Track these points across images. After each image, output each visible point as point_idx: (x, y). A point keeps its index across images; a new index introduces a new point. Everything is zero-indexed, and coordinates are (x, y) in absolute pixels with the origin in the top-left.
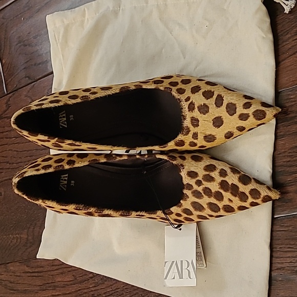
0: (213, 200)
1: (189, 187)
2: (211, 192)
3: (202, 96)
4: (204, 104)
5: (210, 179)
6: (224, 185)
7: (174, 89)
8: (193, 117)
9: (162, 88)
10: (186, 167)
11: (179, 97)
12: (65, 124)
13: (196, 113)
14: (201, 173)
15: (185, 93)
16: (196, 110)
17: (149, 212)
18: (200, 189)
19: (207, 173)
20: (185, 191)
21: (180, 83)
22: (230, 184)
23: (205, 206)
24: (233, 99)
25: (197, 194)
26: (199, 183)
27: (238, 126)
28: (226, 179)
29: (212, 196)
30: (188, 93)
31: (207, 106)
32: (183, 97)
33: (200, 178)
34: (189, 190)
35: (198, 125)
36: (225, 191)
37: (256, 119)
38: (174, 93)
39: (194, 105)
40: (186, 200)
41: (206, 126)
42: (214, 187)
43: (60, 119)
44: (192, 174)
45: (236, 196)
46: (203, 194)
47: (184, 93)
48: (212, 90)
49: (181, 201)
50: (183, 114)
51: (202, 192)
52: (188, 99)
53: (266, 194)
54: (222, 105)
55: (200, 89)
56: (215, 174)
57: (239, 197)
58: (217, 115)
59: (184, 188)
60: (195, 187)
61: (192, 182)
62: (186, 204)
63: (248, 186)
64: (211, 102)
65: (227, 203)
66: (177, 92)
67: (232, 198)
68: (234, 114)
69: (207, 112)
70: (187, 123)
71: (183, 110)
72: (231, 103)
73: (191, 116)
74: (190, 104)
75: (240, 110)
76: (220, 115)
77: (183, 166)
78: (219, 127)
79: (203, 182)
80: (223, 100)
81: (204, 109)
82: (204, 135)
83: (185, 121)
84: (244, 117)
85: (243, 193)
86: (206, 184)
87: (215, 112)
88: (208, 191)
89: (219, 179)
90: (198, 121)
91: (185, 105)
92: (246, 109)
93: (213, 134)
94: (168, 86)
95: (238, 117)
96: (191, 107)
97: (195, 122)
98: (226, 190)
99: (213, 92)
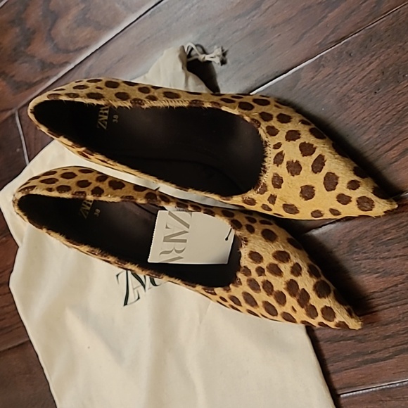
0: (272, 300)
1: (247, 272)
2: (273, 290)
3: (298, 148)
4: (297, 162)
5: (276, 271)
6: (292, 286)
7: (264, 125)
8: (276, 174)
9: (247, 119)
10: (250, 244)
11: (266, 139)
12: (105, 125)
13: (282, 170)
14: (268, 259)
15: (277, 136)
16: (284, 165)
17: (187, 283)
18: (260, 280)
19: (276, 262)
20: (240, 275)
21: (275, 119)
22: (300, 288)
23: (260, 303)
24: (338, 169)
25: (253, 285)
26: (260, 271)
27: (332, 207)
28: (298, 279)
29: (271, 294)
30: (281, 137)
31: (300, 165)
32: (272, 141)
33: (264, 265)
34: (246, 275)
35: (279, 187)
36: (291, 295)
37: (359, 208)
38: (262, 131)
39: (283, 157)
40: (237, 287)
41: (290, 191)
42: (279, 284)
43: (100, 116)
44: (256, 257)
45: (302, 307)
46: (261, 287)
47: (275, 135)
48: (315, 145)
49: (231, 286)
50: (265, 164)
51: (260, 284)
52: (278, 146)
53: (343, 320)
54: (320, 171)
55: (299, 138)
56: (285, 268)
57: (307, 311)
58: (309, 183)
59: (239, 270)
60: (254, 275)
61: (253, 267)
62: (236, 291)
63: (323, 299)
64: (307, 162)
65: (290, 311)
66: (266, 131)
67: (298, 307)
68: (332, 190)
69: (298, 173)
70: (267, 178)
71: (266, 159)
72: (334, 174)
73: (275, 172)
74: (278, 154)
75: (342, 188)
76: (313, 185)
77: (246, 241)
78: (307, 199)
79: (266, 273)
80: (324, 165)
81: (295, 168)
82: (284, 203)
83: (265, 175)
84: (343, 199)
85: (313, 307)
86: (269, 277)
87: (307, 177)
88: (268, 287)
89: (288, 276)
90: (282, 181)
91: (271, 153)
92: (350, 189)
93: (297, 205)
94: (257, 118)
95: (335, 196)
96: (279, 159)
97: (278, 182)
98: (293, 295)
99: (315, 148)
